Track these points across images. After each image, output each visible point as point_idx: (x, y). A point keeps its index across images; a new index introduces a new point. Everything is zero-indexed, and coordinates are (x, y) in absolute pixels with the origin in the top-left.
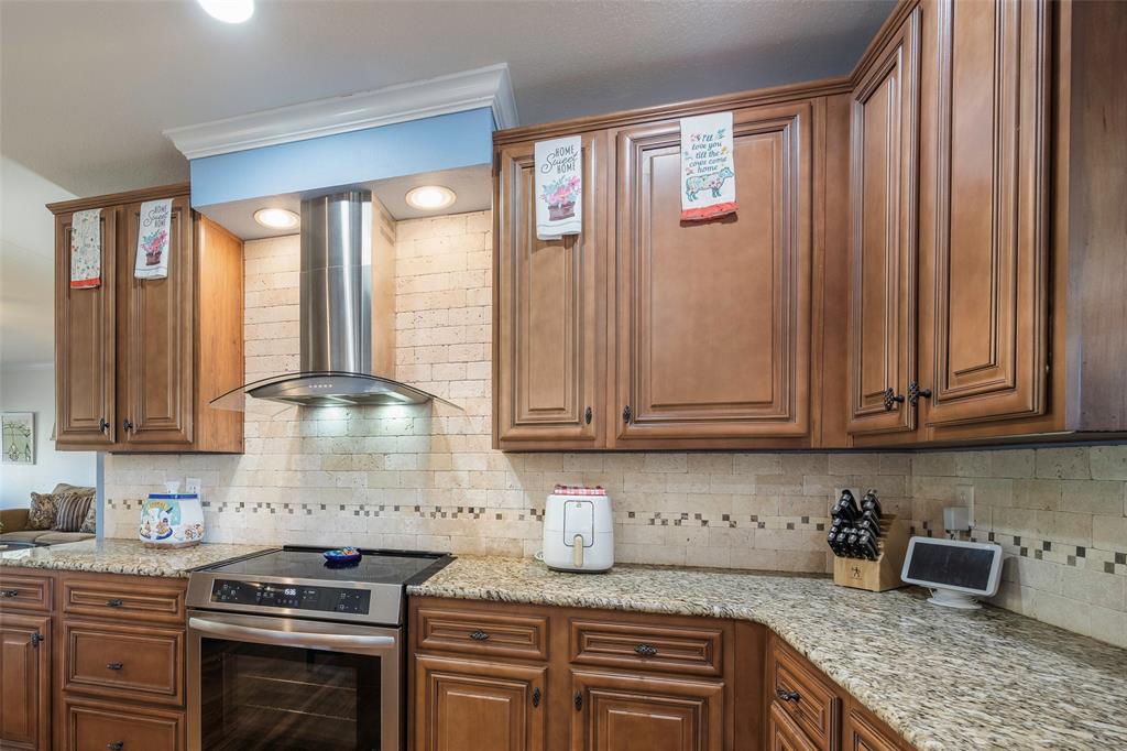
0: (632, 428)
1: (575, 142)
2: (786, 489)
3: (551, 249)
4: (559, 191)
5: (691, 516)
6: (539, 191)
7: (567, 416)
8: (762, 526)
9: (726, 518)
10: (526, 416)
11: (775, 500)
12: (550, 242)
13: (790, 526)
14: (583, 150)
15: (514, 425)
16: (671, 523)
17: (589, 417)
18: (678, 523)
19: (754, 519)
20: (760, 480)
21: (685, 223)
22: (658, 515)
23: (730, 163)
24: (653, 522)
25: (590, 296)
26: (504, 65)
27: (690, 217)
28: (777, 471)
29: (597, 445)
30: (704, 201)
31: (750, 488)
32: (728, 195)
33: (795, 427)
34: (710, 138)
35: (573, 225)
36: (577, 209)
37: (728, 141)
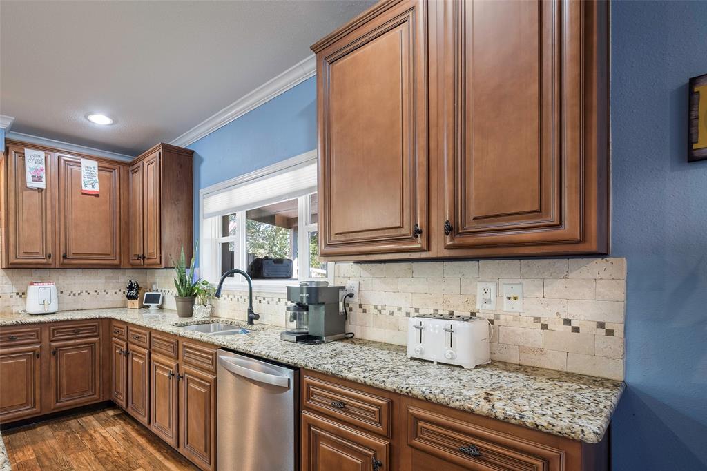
0: (66, 261)
1: (42, 154)
2: (114, 281)
3: (32, 191)
4: (36, 171)
5: (84, 291)
6: (27, 169)
7: (40, 256)
8: (107, 293)
9: (96, 291)
10: (22, 255)
11: (111, 284)
12: (32, 189)
13: (116, 293)
14: (45, 158)
15: (16, 258)
16: (77, 294)
17: (50, 257)
18: (79, 294)
19: (105, 291)
20: (106, 278)
21: (83, 194)
22: (72, 292)
23: (97, 178)
24: (70, 295)
25: (49, 212)
26: (14, 119)
27: (85, 192)
28: (111, 275)
29: (52, 266)
30: (89, 188)
31: (103, 281)
32: (97, 189)
33: (117, 262)
34: (91, 168)
35: (42, 185)
36: (44, 179)
37: (96, 171)
